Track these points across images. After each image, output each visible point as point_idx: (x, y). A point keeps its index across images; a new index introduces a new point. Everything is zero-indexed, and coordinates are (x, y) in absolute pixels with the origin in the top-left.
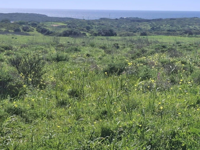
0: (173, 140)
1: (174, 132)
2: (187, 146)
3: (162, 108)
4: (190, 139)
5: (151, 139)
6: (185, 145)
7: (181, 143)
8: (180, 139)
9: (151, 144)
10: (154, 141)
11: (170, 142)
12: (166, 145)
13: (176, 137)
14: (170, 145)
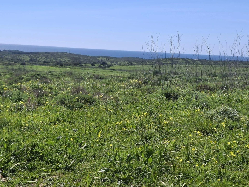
0: (33, 150)
1: (34, 144)
2: (44, 155)
3: (27, 125)
4: (47, 150)
5: (15, 151)
6: (43, 155)
7: (40, 153)
8: (39, 150)
9: (15, 155)
10: (18, 152)
11: (31, 152)
12: (27, 155)
13: (36, 148)
14: (31, 155)
